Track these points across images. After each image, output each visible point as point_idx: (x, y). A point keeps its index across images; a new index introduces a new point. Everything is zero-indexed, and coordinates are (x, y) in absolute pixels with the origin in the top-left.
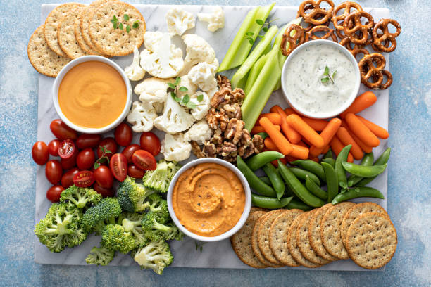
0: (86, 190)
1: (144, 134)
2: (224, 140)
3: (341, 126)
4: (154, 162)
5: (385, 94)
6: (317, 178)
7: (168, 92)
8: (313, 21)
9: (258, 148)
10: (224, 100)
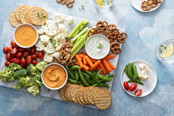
0: (17, 65)
1: (39, 51)
2: (63, 59)
3: (101, 63)
5: (118, 56)
6: (90, 77)
7: (50, 40)
8: (100, 28)
9: (74, 64)
10: (66, 47)
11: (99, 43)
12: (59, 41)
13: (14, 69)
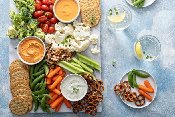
0: (35, 8)
1: (54, 27)
4: (45, 31)
5: (71, 111)
9: (50, 67)
10: (66, 54)
11: (79, 88)
12: (70, 45)
13: (30, 6)
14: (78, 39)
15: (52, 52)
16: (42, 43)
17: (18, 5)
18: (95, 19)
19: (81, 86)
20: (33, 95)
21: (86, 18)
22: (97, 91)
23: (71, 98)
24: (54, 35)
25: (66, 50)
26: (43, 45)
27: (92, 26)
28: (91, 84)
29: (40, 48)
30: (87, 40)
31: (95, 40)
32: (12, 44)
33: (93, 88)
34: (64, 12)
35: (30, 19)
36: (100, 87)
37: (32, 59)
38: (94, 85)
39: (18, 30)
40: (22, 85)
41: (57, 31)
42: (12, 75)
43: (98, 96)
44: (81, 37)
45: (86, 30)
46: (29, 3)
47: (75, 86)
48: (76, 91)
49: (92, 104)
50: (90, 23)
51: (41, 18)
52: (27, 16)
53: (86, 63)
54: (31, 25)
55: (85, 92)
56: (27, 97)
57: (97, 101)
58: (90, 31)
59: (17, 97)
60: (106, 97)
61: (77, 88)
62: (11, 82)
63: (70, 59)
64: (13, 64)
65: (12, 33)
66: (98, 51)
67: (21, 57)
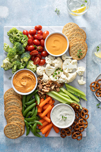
1: (45, 60)
2: (43, 86)
4: (36, 64)
6: (32, 115)
7: (58, 68)
9: (41, 96)
10: (56, 85)
11: (67, 116)
12: (59, 77)
13: (22, 40)
14: (66, 71)
15: (43, 84)
16: (34, 75)
17: (12, 40)
18: (82, 53)
19: (69, 115)
20: (25, 121)
21: (74, 52)
22: (83, 118)
23: (59, 125)
24: (44, 68)
25: (56, 82)
26: (35, 77)
27: (79, 59)
28: (77, 112)
29: (32, 79)
30: (74, 73)
31: (82, 72)
32: (6, 74)
33: (80, 116)
34: (54, 47)
35: (23, 53)
36: (86, 114)
37: (25, 90)
38: (80, 113)
39: (12, 63)
40: (16, 113)
41: (47, 64)
42: (7, 103)
43: (83, 122)
44: (69, 70)
45: (74, 63)
46: (22, 38)
47: (64, 114)
48: (64, 119)
49: (78, 130)
50: (78, 56)
51: (33, 52)
52: (21, 50)
53: (73, 93)
54: (24, 59)
55: (72, 120)
56: (20, 124)
57: (83, 127)
58: (77, 64)
59: (11, 123)
60: (90, 123)
61: (65, 116)
62: (5, 109)
63: (59, 90)
64: (7, 94)
65: (7, 66)
66: (85, 82)
67: (15, 87)
